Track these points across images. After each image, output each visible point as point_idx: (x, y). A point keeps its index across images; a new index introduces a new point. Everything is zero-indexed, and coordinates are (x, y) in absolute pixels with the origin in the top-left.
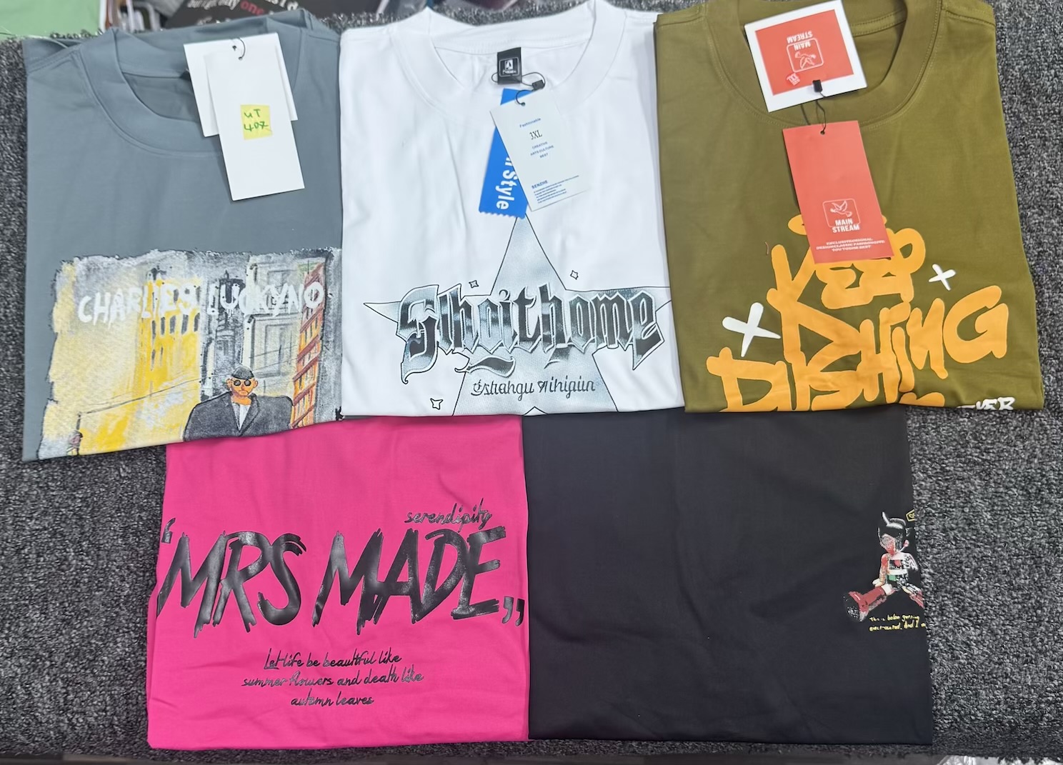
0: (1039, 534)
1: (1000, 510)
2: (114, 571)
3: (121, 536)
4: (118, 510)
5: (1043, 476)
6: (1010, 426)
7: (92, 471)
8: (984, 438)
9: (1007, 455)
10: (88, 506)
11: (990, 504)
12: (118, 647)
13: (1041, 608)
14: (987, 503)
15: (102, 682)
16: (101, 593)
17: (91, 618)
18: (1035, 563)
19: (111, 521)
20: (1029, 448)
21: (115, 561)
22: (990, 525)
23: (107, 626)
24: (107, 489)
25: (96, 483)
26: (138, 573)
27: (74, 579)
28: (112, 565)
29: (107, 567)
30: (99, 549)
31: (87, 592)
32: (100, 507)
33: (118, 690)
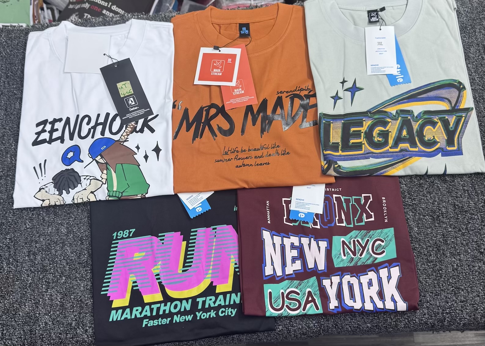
0: (439, 237)
1: (422, 226)
2: (24, 272)
3: (27, 256)
4: (26, 243)
5: (440, 210)
6: (424, 188)
7: (14, 226)
8: (413, 194)
9: (423, 201)
10: (12, 242)
11: (417, 223)
12: (26, 308)
13: (441, 270)
14: (416, 223)
15: (19, 324)
16: (18, 282)
17: (14, 295)
18: (438, 249)
19: (22, 249)
20: (433, 197)
21: (25, 267)
22: (417, 233)
23: (21, 298)
24: (20, 234)
25: (16, 231)
26: (35, 272)
27: (6, 276)
28: (24, 269)
29: (21, 270)
30: (17, 262)
31: (12, 282)
32: (17, 242)
33: (27, 328)
